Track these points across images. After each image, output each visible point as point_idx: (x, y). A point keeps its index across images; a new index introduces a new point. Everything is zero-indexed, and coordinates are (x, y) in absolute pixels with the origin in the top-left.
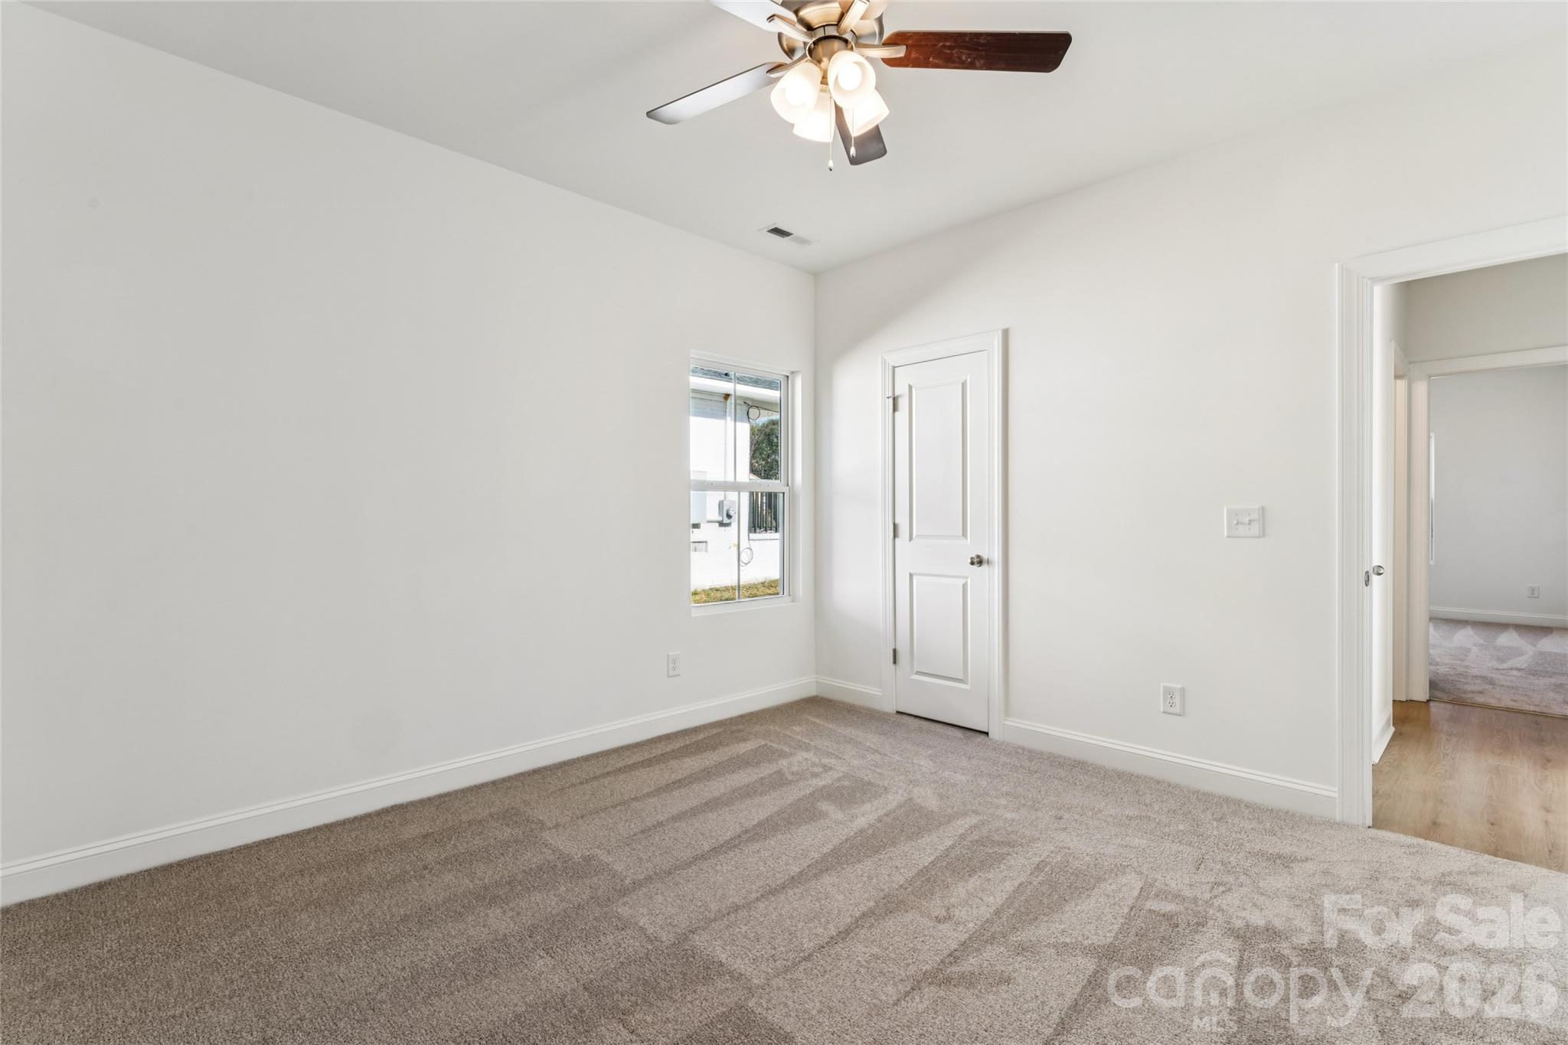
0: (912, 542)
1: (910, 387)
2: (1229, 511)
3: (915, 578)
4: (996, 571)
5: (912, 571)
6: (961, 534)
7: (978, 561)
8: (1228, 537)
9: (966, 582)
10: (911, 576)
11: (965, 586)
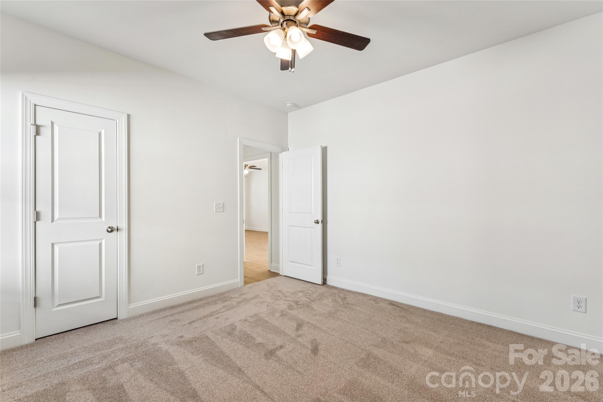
0: (53, 223)
1: (52, 123)
2: (216, 204)
3: (56, 248)
4: (123, 234)
5: (53, 242)
6: (98, 216)
7: (111, 230)
8: (215, 212)
9: (101, 242)
10: (53, 245)
11: (100, 245)
